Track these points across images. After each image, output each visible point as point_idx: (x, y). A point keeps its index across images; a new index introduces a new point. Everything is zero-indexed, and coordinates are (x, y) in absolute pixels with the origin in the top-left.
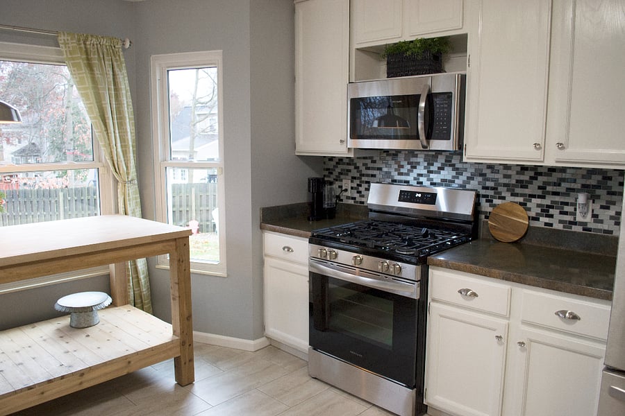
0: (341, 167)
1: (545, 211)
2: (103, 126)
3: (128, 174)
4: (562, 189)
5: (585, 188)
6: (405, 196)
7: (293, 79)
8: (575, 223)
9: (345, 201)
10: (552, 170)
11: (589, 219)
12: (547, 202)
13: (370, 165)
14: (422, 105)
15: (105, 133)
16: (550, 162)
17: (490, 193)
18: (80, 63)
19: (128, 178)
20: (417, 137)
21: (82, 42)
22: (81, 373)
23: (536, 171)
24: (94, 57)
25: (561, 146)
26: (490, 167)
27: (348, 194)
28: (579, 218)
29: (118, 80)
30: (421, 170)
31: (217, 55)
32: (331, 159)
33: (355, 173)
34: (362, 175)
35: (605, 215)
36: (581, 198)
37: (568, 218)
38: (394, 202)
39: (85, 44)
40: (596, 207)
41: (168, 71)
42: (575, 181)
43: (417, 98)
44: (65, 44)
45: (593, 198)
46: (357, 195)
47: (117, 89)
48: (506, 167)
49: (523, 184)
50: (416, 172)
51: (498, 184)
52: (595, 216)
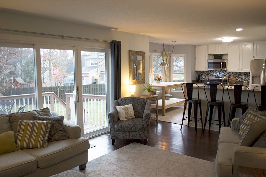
0: (202, 73)
1: (239, 78)
4: (241, 75)
5: (244, 75)
6: (216, 77)
7: (195, 58)
8: (243, 80)
9: (203, 79)
10: (239, 72)
11: (245, 79)
12: (239, 77)
13: (208, 73)
14: (222, 63)
16: (240, 71)
17: (230, 76)
20: (220, 68)
23: (237, 73)
25: (241, 69)
26: (230, 72)
27: (203, 78)
28: (244, 79)
30: (218, 73)
31: (185, 55)
32: (200, 72)
33: (205, 74)
34: (206, 75)
35: (247, 78)
36: (244, 76)
37: (242, 79)
38: (214, 78)
40: (246, 77)
42: (243, 74)
43: (221, 63)
45: (245, 76)
46: (205, 78)
48: (232, 72)
49: (235, 75)
50: (217, 74)
51: (231, 75)
52: (246, 79)
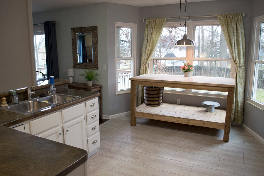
2: (230, 46)
3: (239, 64)
15: (231, 48)
18: (223, 25)
19: (239, 65)
21: (226, 17)
22: (189, 120)
24: (229, 21)
29: (238, 29)
39: (227, 17)
41: (261, 23)
44: (220, 18)
47: (237, 32)
